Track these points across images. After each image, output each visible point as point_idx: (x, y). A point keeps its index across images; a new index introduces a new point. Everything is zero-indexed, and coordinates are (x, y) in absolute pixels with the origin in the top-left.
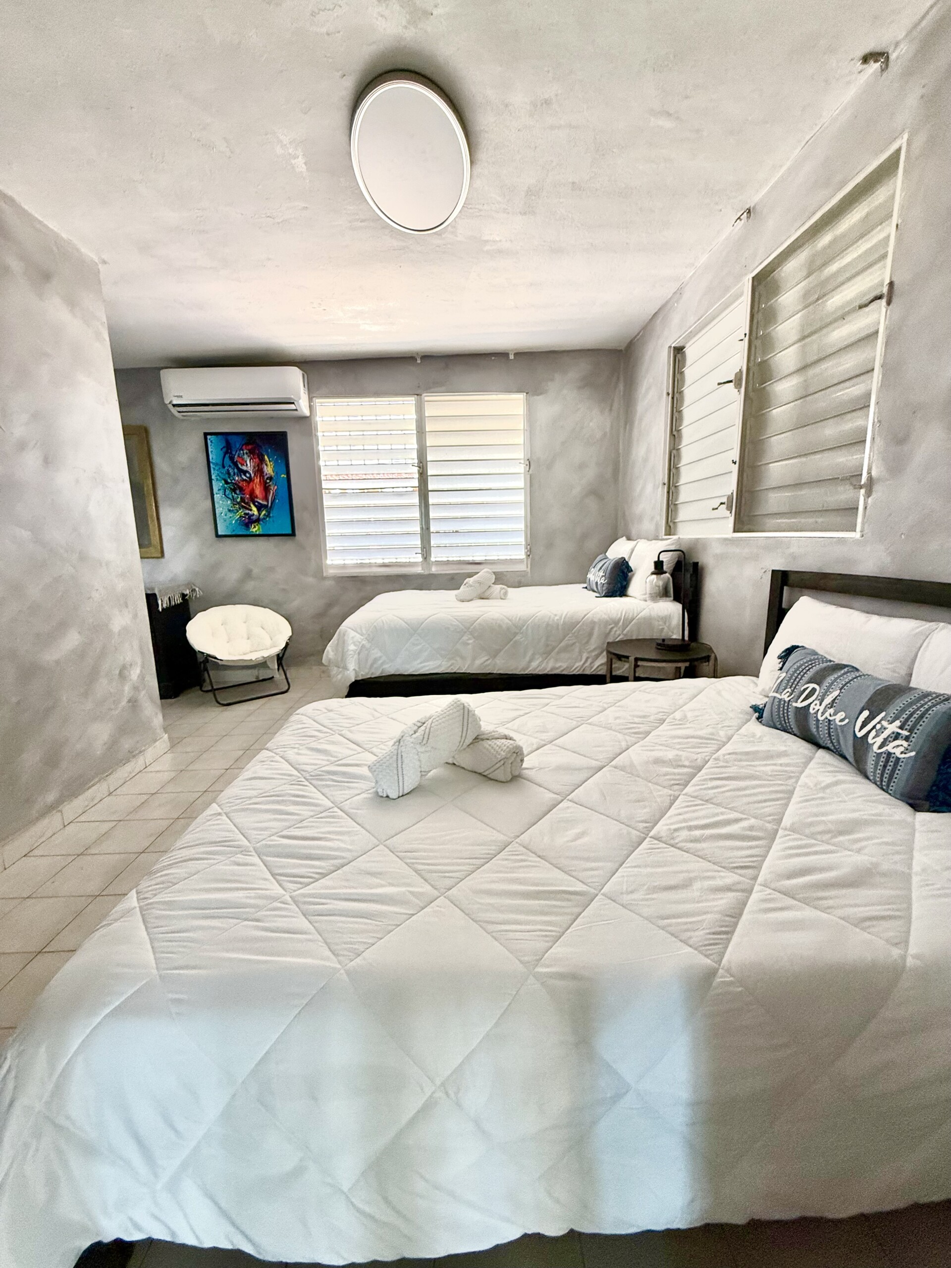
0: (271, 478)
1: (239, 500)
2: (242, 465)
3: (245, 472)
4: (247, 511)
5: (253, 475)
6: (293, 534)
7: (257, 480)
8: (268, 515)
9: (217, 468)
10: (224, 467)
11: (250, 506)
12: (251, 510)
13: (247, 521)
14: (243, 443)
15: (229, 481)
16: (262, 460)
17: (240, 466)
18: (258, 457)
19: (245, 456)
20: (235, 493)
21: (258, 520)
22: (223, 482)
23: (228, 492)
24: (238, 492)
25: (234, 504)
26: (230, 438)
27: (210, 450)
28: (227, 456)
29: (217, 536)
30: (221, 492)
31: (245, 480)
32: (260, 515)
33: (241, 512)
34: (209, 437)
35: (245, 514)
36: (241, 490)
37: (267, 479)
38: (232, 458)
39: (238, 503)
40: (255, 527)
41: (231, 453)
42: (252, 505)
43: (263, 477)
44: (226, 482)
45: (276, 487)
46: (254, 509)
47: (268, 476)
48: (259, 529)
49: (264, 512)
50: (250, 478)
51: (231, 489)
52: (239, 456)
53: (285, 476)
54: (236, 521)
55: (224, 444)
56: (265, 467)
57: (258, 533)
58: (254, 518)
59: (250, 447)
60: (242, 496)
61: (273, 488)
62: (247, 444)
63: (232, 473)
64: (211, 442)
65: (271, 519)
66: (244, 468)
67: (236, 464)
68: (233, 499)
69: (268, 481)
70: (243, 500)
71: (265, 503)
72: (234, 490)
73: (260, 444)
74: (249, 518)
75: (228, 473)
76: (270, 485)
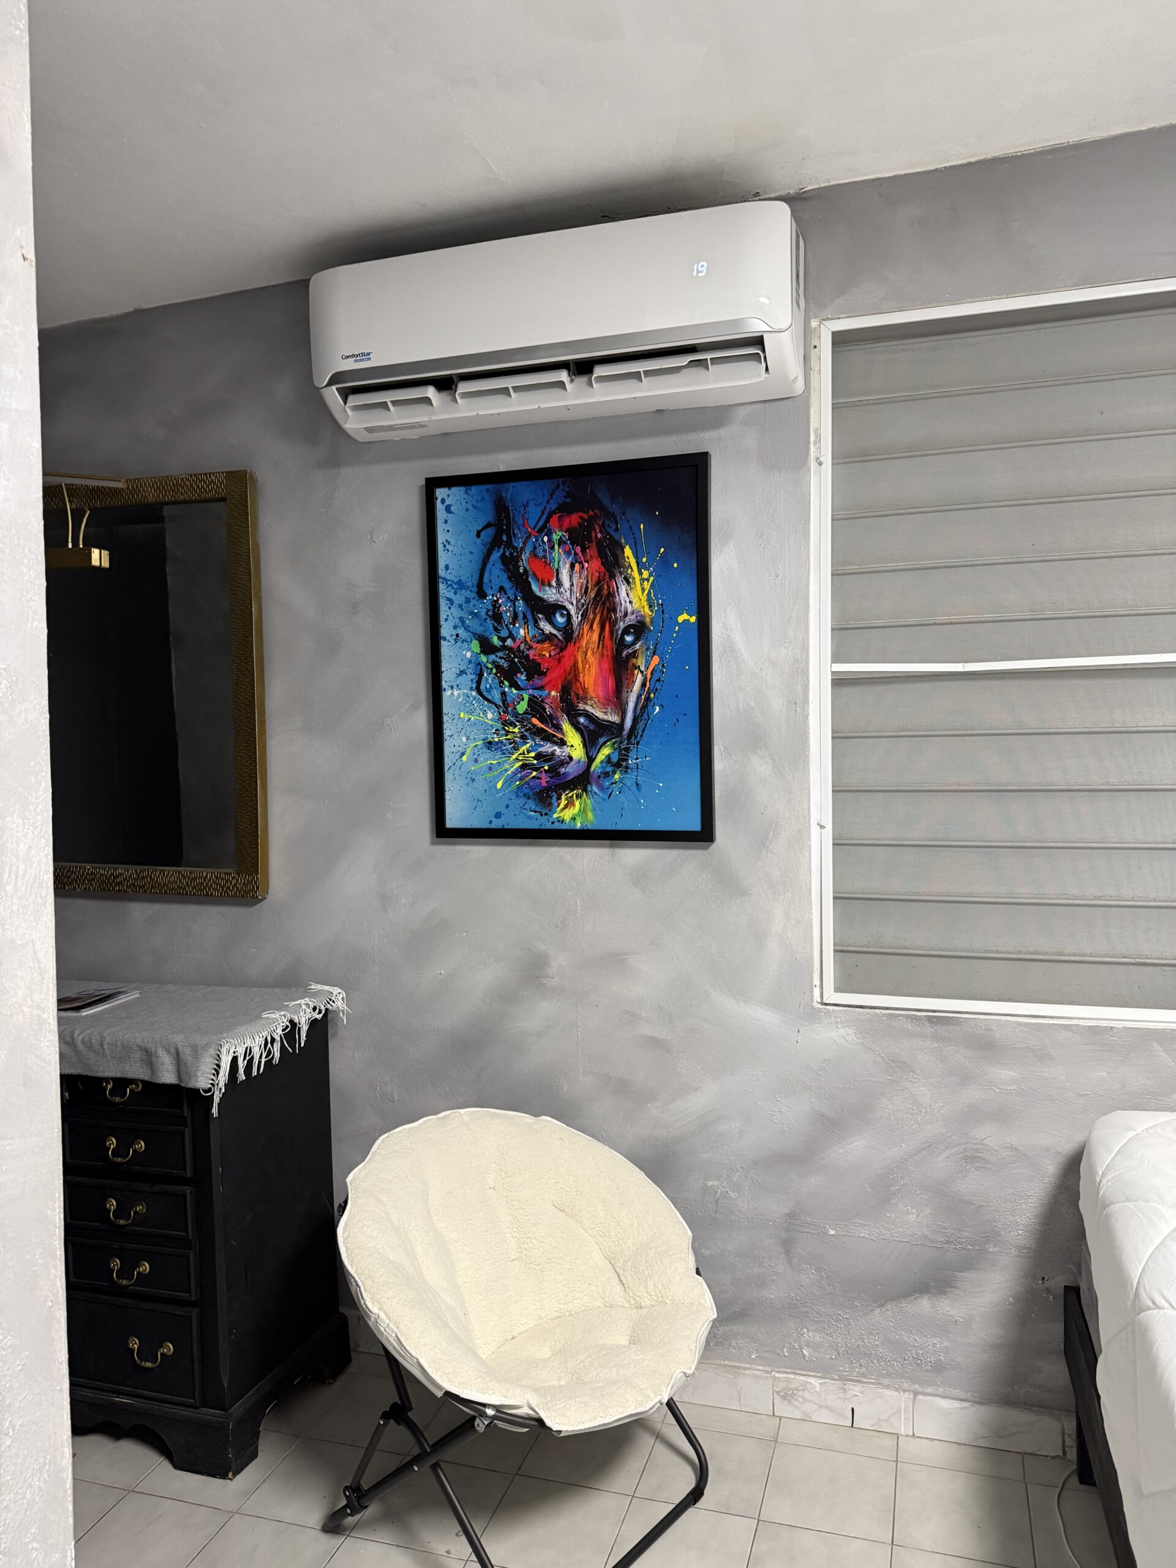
6: (705, 835)
9: (459, 599)
14: (553, 506)
26: (511, 490)
27: (441, 537)
29: (442, 832)
30: (469, 679)
34: (440, 493)
35: (538, 756)
37: (626, 631)
39: (522, 719)
53: (693, 619)
57: (578, 826)
63: (507, 616)
64: (448, 509)
65: (630, 779)
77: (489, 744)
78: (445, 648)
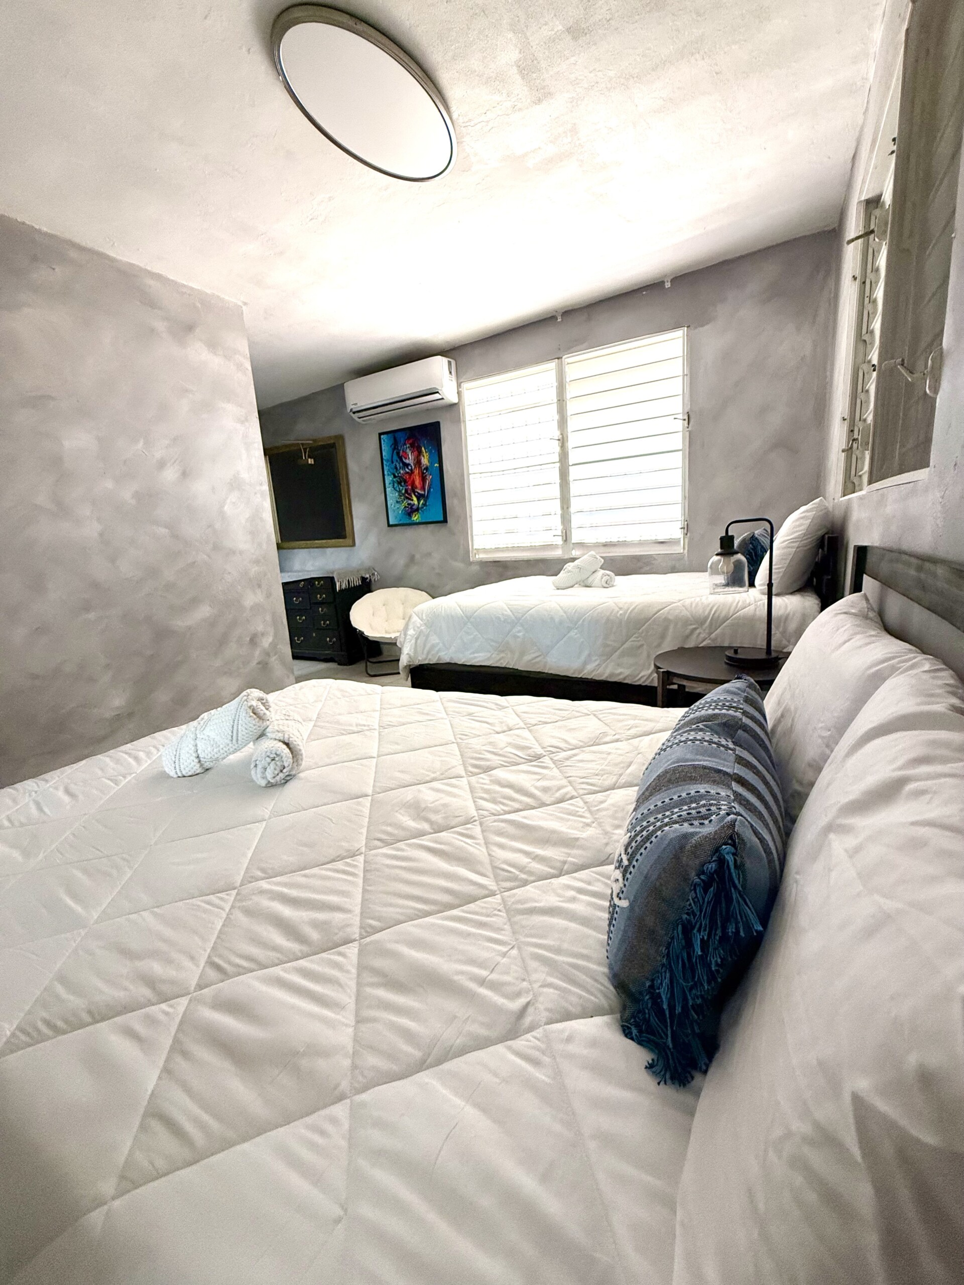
0: (427, 469)
1: (403, 491)
2: (406, 458)
3: (407, 465)
4: (410, 502)
5: (413, 467)
6: (445, 521)
7: (416, 472)
8: (424, 505)
9: (388, 464)
10: (393, 462)
11: (411, 496)
12: (412, 500)
13: (410, 510)
14: (406, 438)
15: (397, 475)
16: (420, 453)
17: (404, 460)
18: (417, 450)
19: (408, 450)
20: (401, 486)
21: (417, 510)
22: (392, 476)
23: (396, 485)
24: (403, 484)
25: (401, 496)
26: (396, 435)
27: (383, 448)
28: (395, 452)
29: (389, 525)
30: (391, 485)
31: (408, 473)
32: (419, 503)
33: (405, 503)
34: (382, 436)
35: (408, 504)
36: (405, 481)
37: (424, 469)
38: (398, 454)
39: (404, 495)
40: (415, 516)
41: (398, 449)
42: (413, 496)
43: (421, 468)
44: (395, 477)
45: (431, 477)
46: (415, 499)
47: (425, 466)
48: (418, 517)
49: (422, 502)
50: (411, 470)
51: (398, 481)
52: (403, 451)
53: (438, 465)
54: (402, 512)
55: (392, 441)
56: (423, 458)
57: (418, 521)
58: (415, 507)
59: (411, 441)
60: (407, 488)
61: (429, 478)
62: (409, 439)
63: (398, 468)
64: (384, 441)
65: (427, 508)
66: (407, 461)
67: (400, 458)
68: (400, 491)
69: (425, 471)
70: (406, 491)
71: (423, 493)
72: (399, 483)
73: (420, 437)
74: (411, 508)
75: (396, 468)
76: (426, 476)
77: (397, 502)
78: (386, 477)
